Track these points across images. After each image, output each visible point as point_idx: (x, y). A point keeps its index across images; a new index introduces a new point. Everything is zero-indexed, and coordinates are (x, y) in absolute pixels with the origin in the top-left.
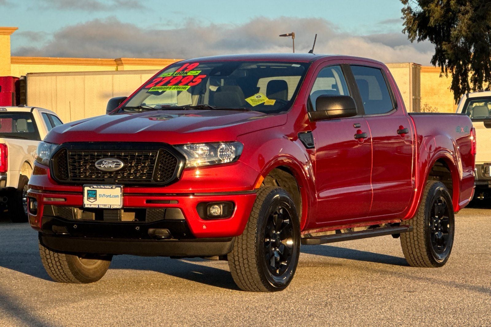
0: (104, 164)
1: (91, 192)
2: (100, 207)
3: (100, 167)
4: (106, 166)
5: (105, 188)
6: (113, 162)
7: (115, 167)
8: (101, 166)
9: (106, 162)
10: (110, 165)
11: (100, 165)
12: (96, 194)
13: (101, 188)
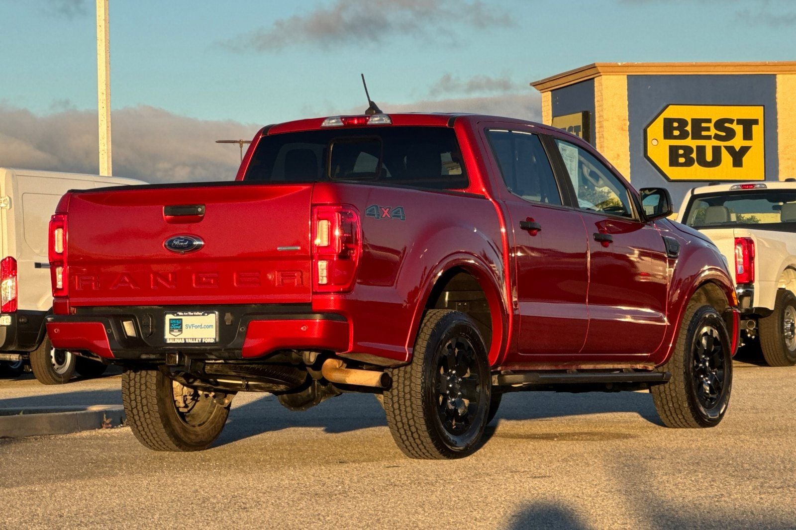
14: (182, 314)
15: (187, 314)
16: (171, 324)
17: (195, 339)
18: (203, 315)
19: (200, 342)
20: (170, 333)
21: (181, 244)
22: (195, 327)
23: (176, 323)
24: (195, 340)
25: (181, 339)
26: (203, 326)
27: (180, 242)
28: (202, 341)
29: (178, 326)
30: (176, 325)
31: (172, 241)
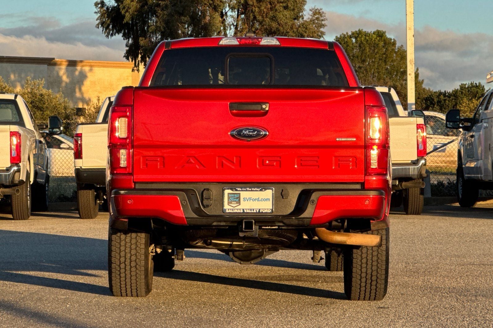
14: (241, 189)
15: (245, 189)
16: (229, 198)
17: (253, 209)
18: (261, 190)
19: (258, 212)
20: (228, 205)
21: (251, 133)
22: (252, 200)
23: (234, 197)
24: (253, 211)
25: (240, 209)
26: (260, 200)
27: (249, 132)
28: (259, 211)
29: (236, 199)
30: (234, 199)
31: (241, 131)
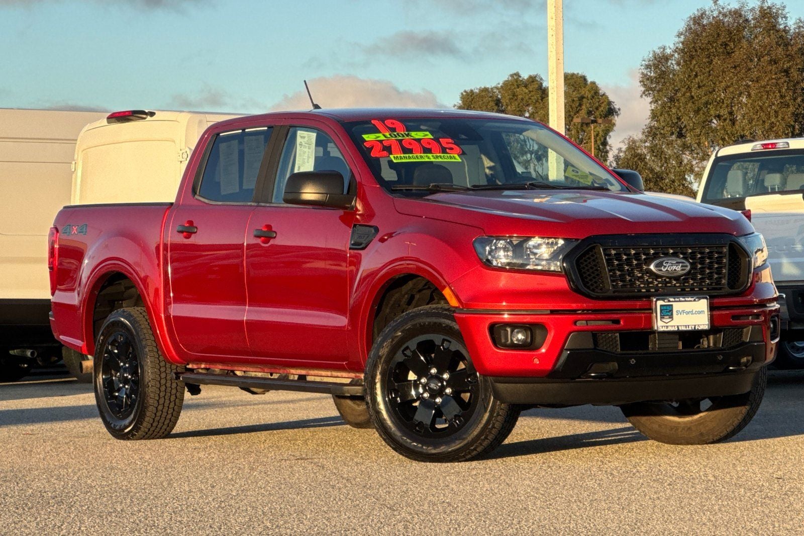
0: (665, 267)
1: (665, 308)
2: (680, 329)
3: (661, 270)
4: (669, 269)
5: (685, 301)
6: (677, 263)
7: (682, 270)
8: (662, 268)
9: (668, 263)
10: (674, 267)
11: (660, 268)
12: (671, 311)
13: (680, 301)
